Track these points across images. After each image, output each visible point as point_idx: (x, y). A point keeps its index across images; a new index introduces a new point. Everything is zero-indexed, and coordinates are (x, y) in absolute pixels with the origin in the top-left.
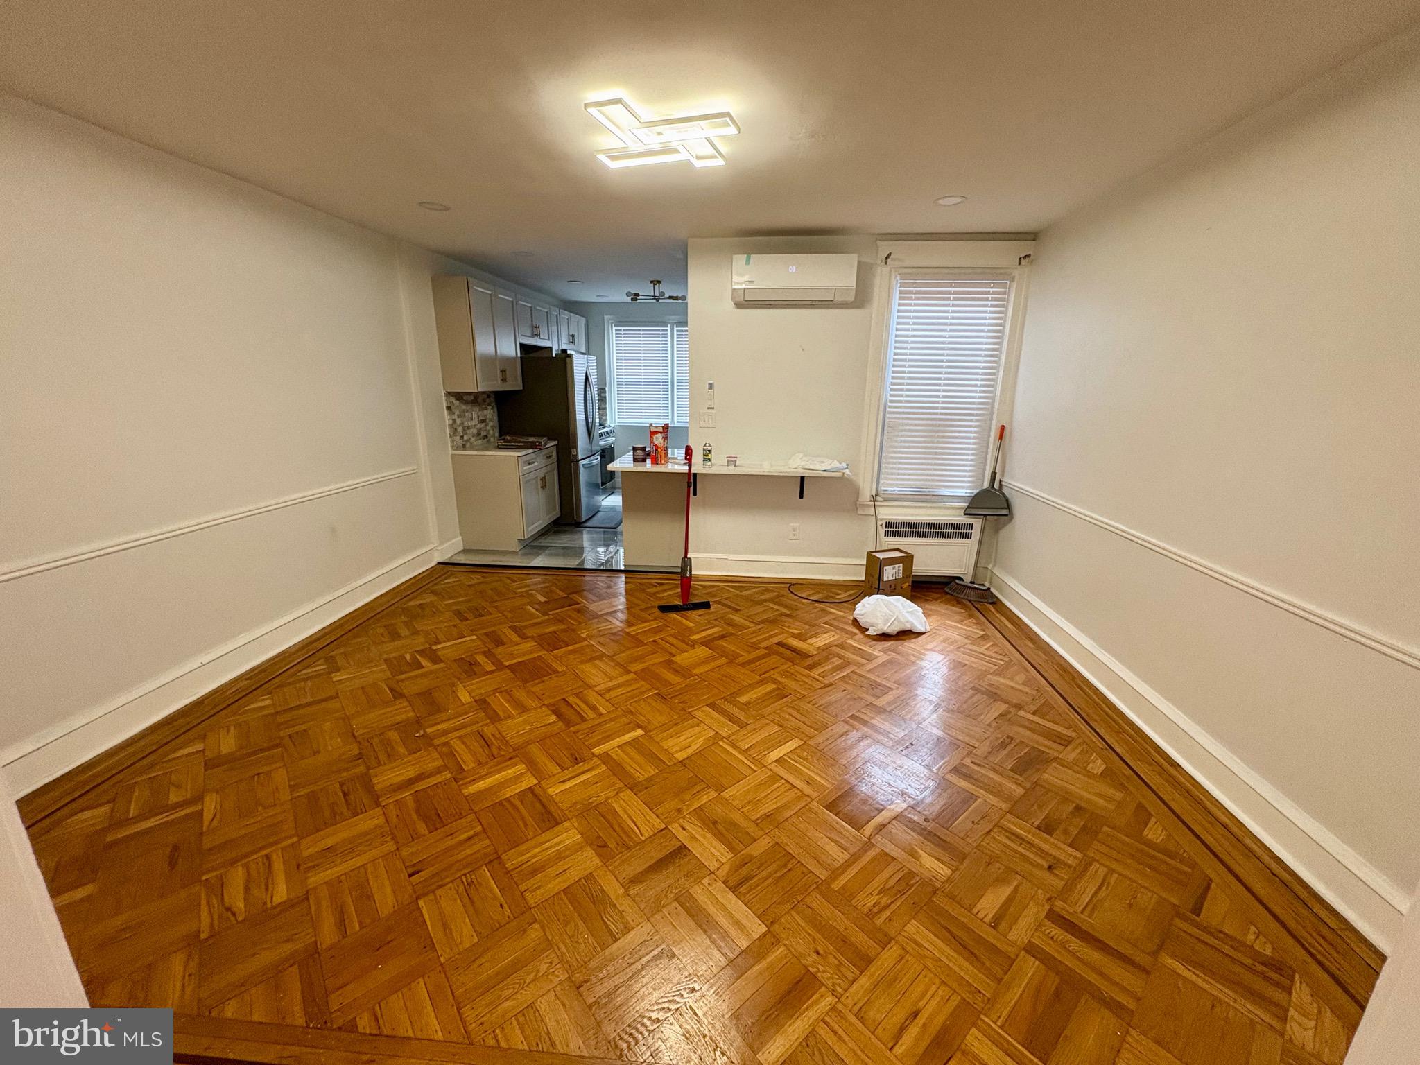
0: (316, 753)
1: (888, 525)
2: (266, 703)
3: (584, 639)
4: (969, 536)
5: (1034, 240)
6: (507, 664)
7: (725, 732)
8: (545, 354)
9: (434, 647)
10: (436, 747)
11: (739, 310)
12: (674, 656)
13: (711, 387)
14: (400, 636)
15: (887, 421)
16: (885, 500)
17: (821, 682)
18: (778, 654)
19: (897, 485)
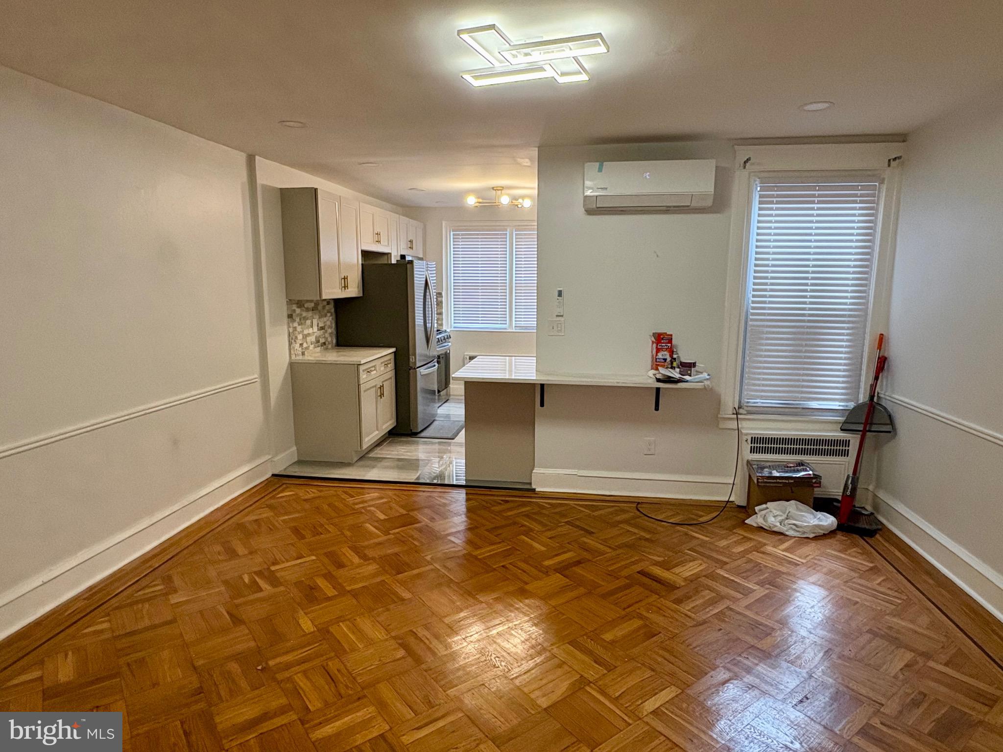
0: (155, 685)
1: (754, 440)
2: (105, 626)
3: (429, 563)
4: (845, 453)
5: (904, 141)
6: (348, 588)
7: (591, 675)
8: (383, 261)
9: (273, 568)
10: (279, 683)
11: (588, 216)
12: (527, 583)
13: (560, 294)
14: (238, 555)
15: (749, 328)
16: (749, 413)
17: (693, 619)
18: (643, 585)
19: (762, 397)
